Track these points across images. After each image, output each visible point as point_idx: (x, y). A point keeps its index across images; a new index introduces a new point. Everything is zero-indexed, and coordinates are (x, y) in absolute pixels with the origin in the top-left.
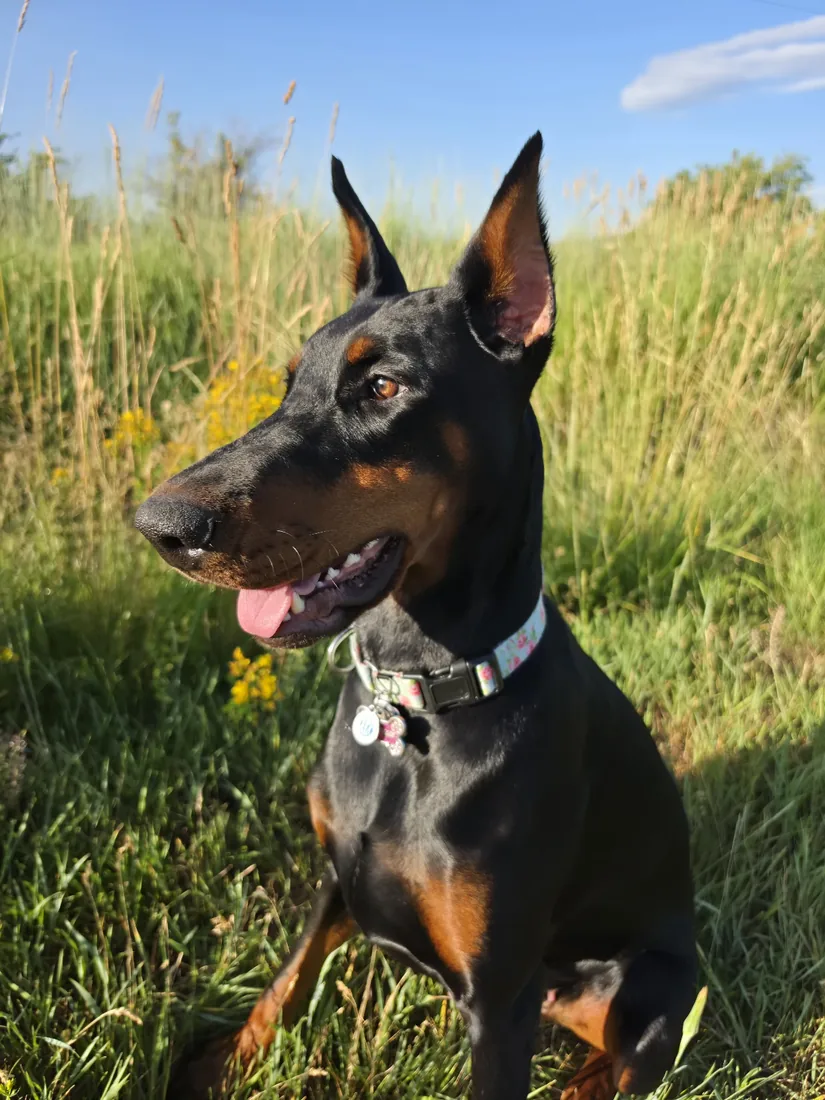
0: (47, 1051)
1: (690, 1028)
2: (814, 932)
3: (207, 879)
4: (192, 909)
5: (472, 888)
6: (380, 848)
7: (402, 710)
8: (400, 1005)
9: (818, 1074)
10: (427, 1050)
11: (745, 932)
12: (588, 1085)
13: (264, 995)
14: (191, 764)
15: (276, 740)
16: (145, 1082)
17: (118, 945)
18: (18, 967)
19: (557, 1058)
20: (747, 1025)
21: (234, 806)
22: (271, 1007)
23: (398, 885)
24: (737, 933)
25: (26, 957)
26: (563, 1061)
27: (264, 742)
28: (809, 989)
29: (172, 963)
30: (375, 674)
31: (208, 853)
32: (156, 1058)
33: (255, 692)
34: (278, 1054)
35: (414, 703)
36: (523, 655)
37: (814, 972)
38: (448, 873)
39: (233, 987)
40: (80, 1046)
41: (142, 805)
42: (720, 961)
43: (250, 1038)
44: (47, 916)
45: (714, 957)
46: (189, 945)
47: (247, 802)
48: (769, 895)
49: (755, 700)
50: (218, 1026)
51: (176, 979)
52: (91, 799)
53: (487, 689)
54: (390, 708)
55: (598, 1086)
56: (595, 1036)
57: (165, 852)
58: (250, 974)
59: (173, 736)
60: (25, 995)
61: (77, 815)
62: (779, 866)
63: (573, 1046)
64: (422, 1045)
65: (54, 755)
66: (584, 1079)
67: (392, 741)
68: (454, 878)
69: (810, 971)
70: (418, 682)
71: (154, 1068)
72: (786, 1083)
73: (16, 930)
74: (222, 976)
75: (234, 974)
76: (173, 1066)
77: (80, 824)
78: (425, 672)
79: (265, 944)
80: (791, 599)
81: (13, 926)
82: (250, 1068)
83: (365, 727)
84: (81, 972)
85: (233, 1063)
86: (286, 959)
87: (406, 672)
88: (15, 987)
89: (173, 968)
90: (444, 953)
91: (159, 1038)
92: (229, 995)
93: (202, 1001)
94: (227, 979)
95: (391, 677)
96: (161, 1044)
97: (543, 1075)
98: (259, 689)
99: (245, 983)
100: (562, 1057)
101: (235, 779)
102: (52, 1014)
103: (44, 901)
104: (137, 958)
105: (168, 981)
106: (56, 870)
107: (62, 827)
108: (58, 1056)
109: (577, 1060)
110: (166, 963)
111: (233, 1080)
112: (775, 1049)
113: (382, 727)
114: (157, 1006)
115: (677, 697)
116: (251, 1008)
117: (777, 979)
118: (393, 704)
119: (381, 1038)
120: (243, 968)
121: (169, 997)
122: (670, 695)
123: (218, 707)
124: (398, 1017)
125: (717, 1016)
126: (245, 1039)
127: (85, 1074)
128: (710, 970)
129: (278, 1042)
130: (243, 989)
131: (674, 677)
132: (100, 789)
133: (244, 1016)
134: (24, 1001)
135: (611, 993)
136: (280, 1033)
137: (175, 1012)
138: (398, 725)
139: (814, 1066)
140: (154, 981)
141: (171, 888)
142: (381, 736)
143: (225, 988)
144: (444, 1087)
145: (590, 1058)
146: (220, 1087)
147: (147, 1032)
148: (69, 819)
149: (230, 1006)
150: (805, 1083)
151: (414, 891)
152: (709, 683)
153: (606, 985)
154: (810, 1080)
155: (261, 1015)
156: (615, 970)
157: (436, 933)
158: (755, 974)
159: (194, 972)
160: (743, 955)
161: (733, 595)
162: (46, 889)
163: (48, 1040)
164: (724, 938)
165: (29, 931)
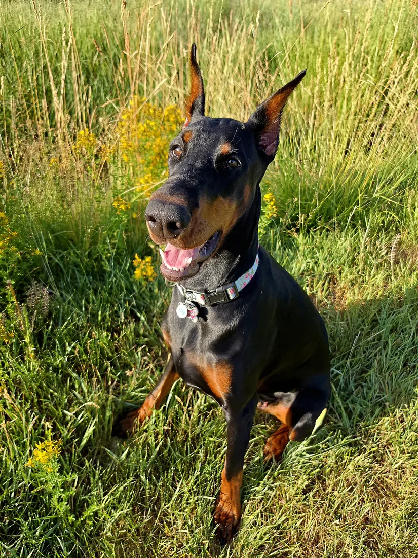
0: (65, 416)
1: (319, 422)
2: (388, 383)
3: (127, 350)
4: (121, 361)
5: (224, 370)
6: (188, 354)
7: (197, 305)
8: (203, 403)
9: (377, 439)
10: (212, 421)
11: (355, 381)
12: (279, 437)
13: (149, 395)
14: (120, 300)
15: (156, 290)
16: (103, 428)
17: (91, 376)
18: (52, 383)
19: (267, 426)
20: (350, 419)
21: (138, 319)
22: (151, 401)
23: (195, 368)
24: (352, 382)
25: (55, 380)
26: (270, 427)
27: (151, 291)
28: (380, 405)
29: (112, 383)
30: (185, 291)
31: (127, 339)
32: (107, 419)
33: (144, 273)
34: (153, 420)
35: (201, 302)
36: (248, 281)
37: (385, 399)
38: (214, 364)
39: (137, 393)
40: (77, 414)
41: (100, 318)
42: (342, 393)
43: (144, 412)
44: (62, 363)
45: (340, 390)
46: (119, 377)
47: (143, 318)
48: (370, 367)
49: (380, 278)
50: (132, 407)
51: (114, 389)
52: (78, 315)
53: (232, 297)
54: (192, 304)
55: (283, 437)
56: (283, 419)
57: (110, 338)
58: (144, 388)
59: (112, 288)
60: (56, 394)
61: (72, 322)
62: (376, 355)
63: (274, 422)
64: (210, 419)
65: (62, 295)
66: (277, 435)
67: (193, 317)
68: (216, 367)
69: (382, 398)
70: (202, 295)
71: (107, 422)
72: (363, 442)
73: (51, 369)
74: (132, 388)
75: (137, 388)
76: (114, 421)
77: (74, 325)
78: (206, 291)
79: (149, 377)
80: (412, 224)
81: (50, 366)
82: (143, 423)
83: (181, 311)
84: (77, 386)
85: (137, 421)
86: (157, 383)
87: (198, 291)
88: (51, 391)
89: (113, 385)
90: (214, 391)
91: (108, 412)
92: (135, 396)
93: (125, 398)
94: (134, 389)
95: (192, 292)
96: (108, 414)
97: (261, 432)
98: (147, 272)
99: (142, 391)
100: (270, 425)
101: (138, 307)
102: (66, 401)
103: (61, 358)
104: (98, 381)
105: (111, 390)
106: (65, 344)
107: (66, 327)
108: (69, 417)
109: (276, 427)
110: (110, 383)
111: (137, 428)
112: (361, 428)
113: (188, 311)
114: (107, 399)
115: (343, 275)
116: (144, 401)
117: (366, 402)
118: (192, 302)
119: (195, 415)
120: (140, 386)
121: (111, 397)
122: (340, 273)
123: (131, 275)
124: (202, 407)
125: (337, 414)
126: (142, 412)
127: (80, 424)
128: (337, 395)
129: (154, 415)
130: (140, 394)
131: (344, 265)
132: (82, 311)
133: (141, 404)
134: (55, 396)
135: (290, 404)
136: (154, 411)
137: (114, 401)
138: (195, 311)
139: (375, 437)
140: (106, 389)
141: (112, 353)
142: (188, 315)
143: (133, 393)
144: (219, 434)
145: (281, 427)
146: (132, 430)
147: (104, 407)
148: (69, 323)
149: (136, 400)
150: (371, 442)
151: (201, 370)
152: (360, 267)
153: (289, 401)
154: (373, 441)
155: (147, 404)
156: (293, 396)
157: (211, 384)
158: (357, 399)
159: (122, 386)
160: (353, 391)
161: (383, 222)
162: (61, 353)
163: (65, 411)
164: (346, 384)
165: (56, 370)
